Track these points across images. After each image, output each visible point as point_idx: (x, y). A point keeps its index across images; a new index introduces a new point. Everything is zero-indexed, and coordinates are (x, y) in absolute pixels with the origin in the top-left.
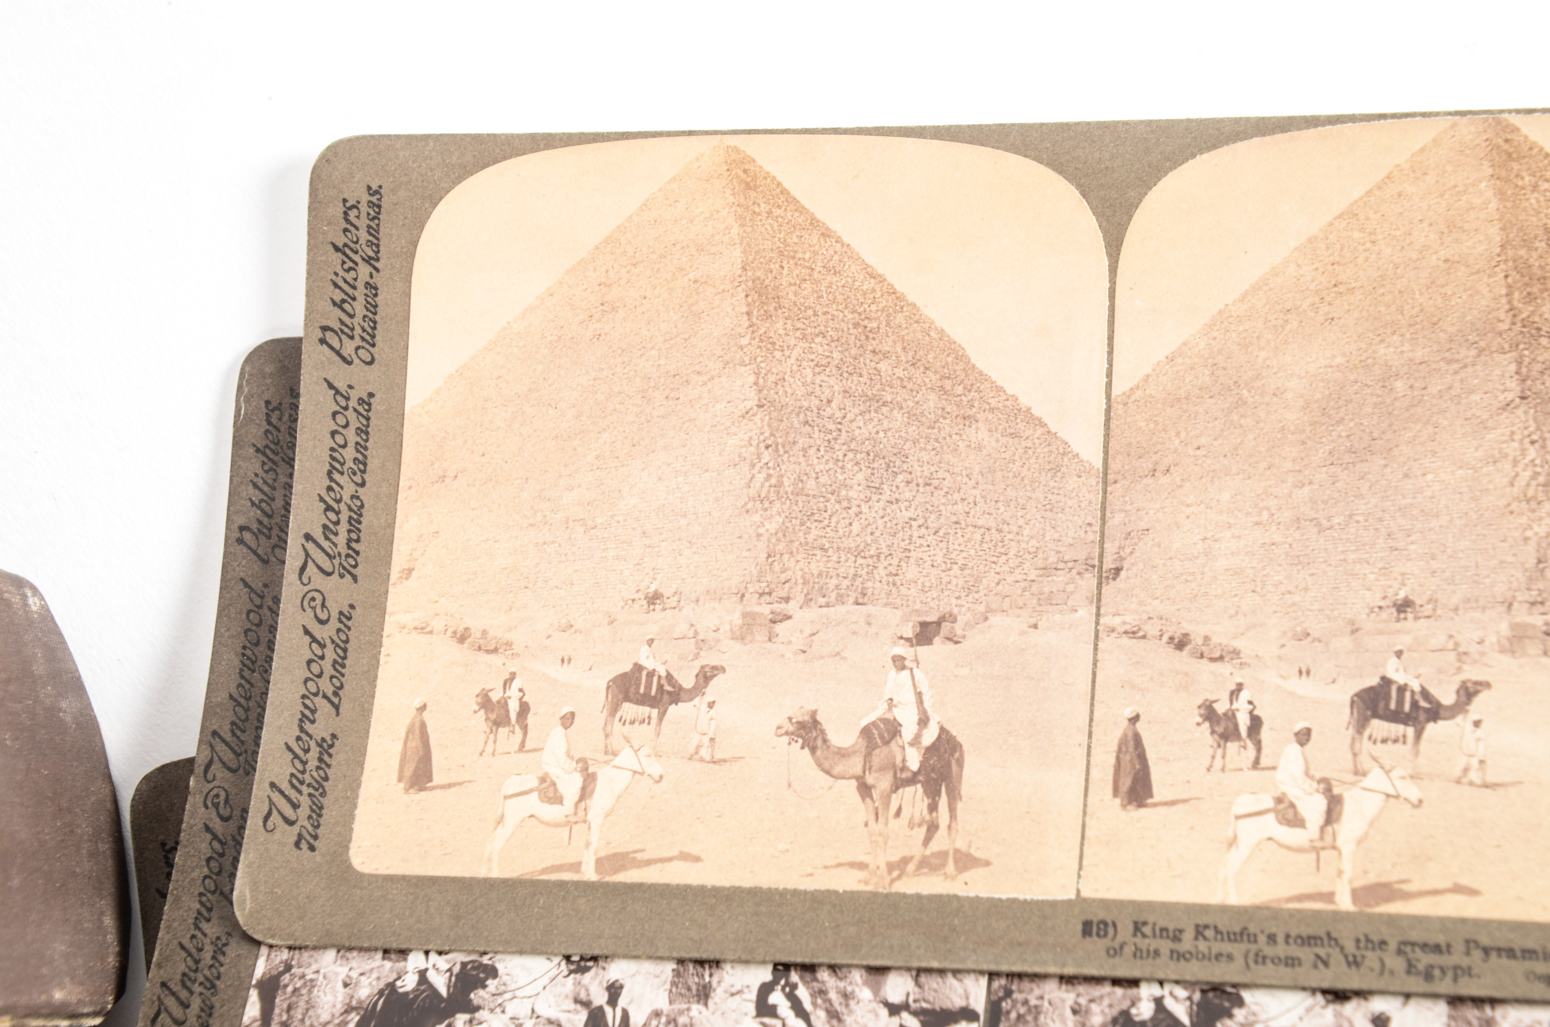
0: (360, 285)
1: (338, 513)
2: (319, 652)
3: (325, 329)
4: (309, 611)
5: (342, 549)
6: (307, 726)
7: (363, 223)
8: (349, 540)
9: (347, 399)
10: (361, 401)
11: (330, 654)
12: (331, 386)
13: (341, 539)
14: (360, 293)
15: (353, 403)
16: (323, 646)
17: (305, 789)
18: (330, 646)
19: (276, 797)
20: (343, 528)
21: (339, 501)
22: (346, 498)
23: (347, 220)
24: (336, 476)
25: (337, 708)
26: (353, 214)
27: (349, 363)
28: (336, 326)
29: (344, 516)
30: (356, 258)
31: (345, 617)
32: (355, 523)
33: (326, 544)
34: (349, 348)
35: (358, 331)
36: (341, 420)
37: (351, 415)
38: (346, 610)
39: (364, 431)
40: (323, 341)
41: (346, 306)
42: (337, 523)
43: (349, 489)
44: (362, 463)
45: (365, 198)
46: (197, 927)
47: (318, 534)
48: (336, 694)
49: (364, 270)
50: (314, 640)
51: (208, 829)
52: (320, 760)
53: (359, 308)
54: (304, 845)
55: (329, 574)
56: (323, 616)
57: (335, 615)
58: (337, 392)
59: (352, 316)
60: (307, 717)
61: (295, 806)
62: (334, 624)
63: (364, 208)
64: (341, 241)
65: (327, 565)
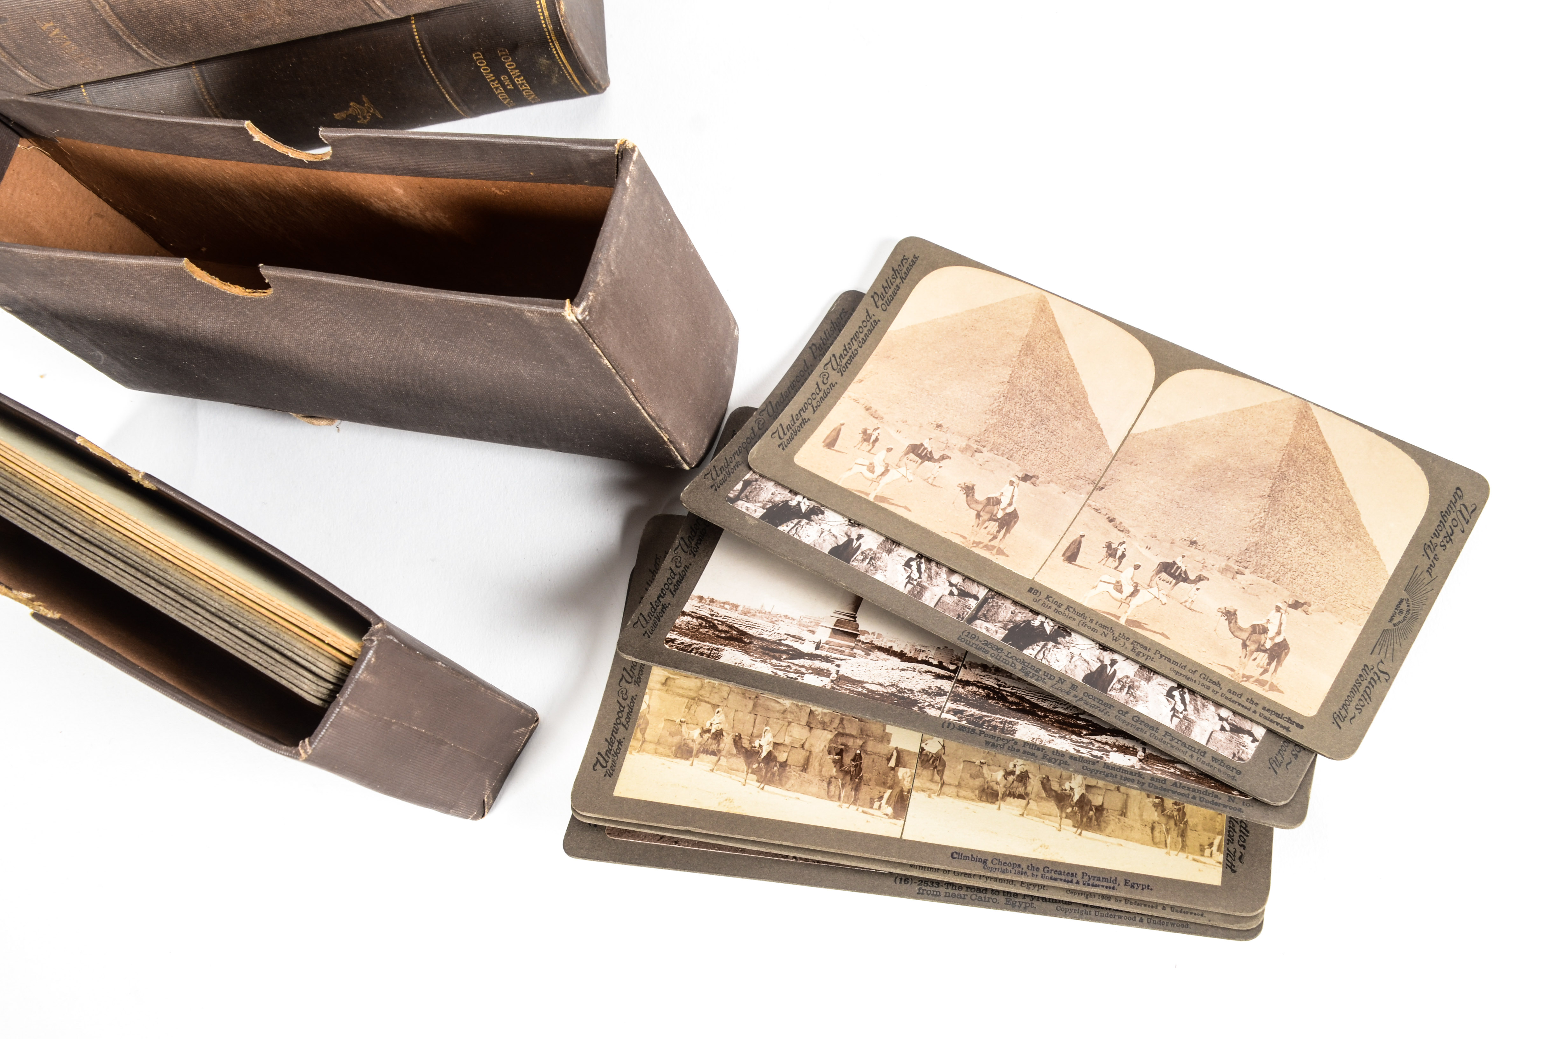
0: (895, 285)
1: (848, 352)
2: (818, 392)
3: (875, 293)
4: (822, 379)
5: (843, 364)
6: (802, 412)
7: (906, 266)
8: (847, 362)
9: (871, 318)
10: (875, 321)
11: (821, 394)
12: (867, 312)
13: (844, 361)
14: (893, 287)
15: (872, 321)
16: (820, 391)
17: (791, 431)
18: (823, 392)
19: (780, 429)
20: (847, 358)
21: (850, 349)
22: (853, 349)
23: (902, 262)
24: (853, 341)
25: (814, 411)
26: (905, 261)
27: (877, 307)
28: (880, 294)
29: (849, 355)
30: (898, 276)
31: (832, 385)
32: (851, 358)
33: (838, 360)
34: (880, 303)
35: (886, 299)
36: (865, 324)
37: (869, 324)
38: (834, 383)
39: (870, 331)
40: (872, 297)
41: (886, 289)
42: (846, 355)
43: (856, 346)
44: (864, 340)
45: (912, 258)
46: (733, 455)
47: (837, 356)
48: (816, 407)
49: (898, 280)
50: (818, 388)
51: (752, 429)
52: (801, 424)
53: (890, 292)
54: (781, 447)
55: (834, 370)
56: (825, 382)
57: (829, 383)
58: (869, 315)
59: (886, 293)
60: (803, 409)
61: (785, 434)
62: (828, 386)
63: (909, 261)
64: (896, 268)
65: (835, 366)
